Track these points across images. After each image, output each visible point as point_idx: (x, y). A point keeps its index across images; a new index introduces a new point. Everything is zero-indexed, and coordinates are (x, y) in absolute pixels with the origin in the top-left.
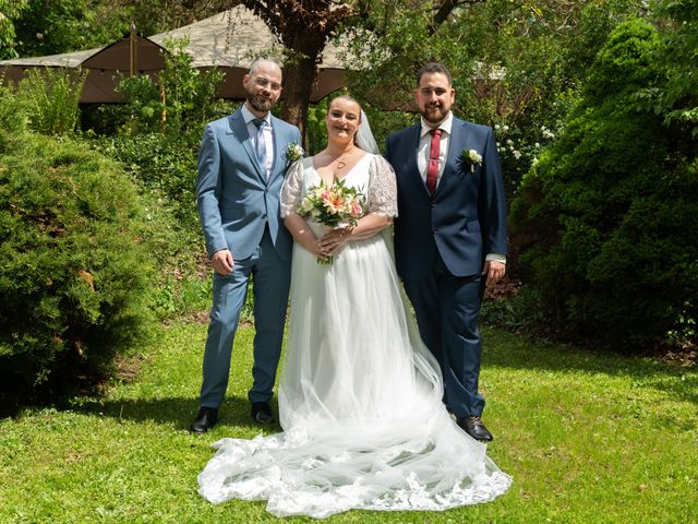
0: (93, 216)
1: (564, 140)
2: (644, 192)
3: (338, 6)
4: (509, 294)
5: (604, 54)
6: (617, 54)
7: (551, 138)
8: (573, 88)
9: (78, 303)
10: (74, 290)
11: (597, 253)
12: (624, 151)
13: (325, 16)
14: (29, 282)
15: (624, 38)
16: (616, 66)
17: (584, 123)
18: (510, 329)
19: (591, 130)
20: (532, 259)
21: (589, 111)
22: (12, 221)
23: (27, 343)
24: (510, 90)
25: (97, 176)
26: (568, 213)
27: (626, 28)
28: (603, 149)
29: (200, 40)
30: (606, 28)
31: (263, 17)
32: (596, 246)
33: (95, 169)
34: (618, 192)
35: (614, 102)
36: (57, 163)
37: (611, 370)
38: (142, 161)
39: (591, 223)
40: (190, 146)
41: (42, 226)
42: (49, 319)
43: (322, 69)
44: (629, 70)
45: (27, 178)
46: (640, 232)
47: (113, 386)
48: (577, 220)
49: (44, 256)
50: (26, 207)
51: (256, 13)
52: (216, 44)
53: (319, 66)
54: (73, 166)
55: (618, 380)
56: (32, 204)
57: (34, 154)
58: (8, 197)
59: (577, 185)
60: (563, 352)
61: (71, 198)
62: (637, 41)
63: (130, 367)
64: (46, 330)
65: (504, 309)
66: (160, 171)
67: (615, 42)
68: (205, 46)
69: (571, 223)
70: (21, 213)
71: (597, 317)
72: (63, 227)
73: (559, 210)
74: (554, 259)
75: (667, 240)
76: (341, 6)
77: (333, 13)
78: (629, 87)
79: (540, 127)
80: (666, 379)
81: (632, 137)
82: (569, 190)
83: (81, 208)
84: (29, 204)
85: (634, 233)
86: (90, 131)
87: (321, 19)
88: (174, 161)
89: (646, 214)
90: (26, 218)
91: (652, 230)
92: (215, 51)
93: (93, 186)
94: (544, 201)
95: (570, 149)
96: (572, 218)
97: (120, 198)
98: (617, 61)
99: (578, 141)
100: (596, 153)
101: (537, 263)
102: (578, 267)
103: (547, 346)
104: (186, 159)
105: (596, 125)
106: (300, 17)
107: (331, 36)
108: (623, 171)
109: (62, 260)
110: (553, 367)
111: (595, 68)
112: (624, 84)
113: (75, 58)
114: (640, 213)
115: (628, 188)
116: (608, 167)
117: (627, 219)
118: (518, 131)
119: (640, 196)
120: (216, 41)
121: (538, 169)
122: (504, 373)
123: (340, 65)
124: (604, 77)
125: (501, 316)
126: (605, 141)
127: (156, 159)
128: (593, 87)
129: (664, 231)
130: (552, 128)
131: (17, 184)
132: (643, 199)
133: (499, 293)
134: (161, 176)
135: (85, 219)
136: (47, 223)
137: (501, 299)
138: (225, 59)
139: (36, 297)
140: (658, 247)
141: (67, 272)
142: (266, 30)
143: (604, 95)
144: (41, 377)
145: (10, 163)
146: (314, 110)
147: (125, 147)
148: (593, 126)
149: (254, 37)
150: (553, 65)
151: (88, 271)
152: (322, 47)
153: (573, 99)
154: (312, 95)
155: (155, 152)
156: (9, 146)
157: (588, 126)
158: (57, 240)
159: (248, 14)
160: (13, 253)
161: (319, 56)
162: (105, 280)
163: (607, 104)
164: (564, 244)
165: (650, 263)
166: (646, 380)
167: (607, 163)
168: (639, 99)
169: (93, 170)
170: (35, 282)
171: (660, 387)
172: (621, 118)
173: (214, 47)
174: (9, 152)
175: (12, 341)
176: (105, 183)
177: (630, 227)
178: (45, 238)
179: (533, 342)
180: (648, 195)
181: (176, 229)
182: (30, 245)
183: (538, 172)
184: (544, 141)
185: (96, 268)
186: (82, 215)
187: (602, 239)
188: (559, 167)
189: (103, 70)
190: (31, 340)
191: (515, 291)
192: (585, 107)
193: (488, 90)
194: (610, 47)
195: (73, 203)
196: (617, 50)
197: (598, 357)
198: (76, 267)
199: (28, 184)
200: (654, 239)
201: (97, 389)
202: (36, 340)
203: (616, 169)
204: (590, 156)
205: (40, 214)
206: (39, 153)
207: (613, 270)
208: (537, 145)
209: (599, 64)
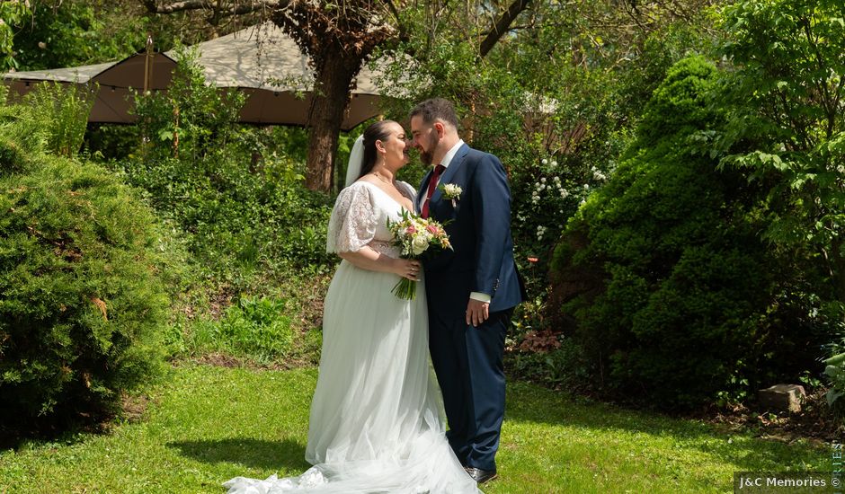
0: (110, 242)
1: (614, 182)
2: (697, 241)
3: (375, 28)
4: (550, 347)
5: (660, 92)
6: (673, 93)
7: (602, 180)
8: (629, 127)
9: (90, 331)
10: (87, 318)
11: (645, 304)
12: (677, 197)
13: (362, 38)
14: (42, 307)
15: (682, 76)
16: (672, 105)
17: (635, 165)
18: (549, 385)
19: (642, 172)
20: (575, 309)
21: (642, 152)
22: (29, 243)
23: (36, 371)
24: (561, 126)
25: (114, 201)
26: (615, 260)
27: (685, 65)
28: (654, 193)
29: (222, 57)
30: (668, 62)
31: (293, 36)
32: (643, 297)
33: (114, 193)
34: (669, 240)
35: (668, 143)
36: (75, 186)
37: (654, 430)
38: (154, 188)
39: (638, 272)
40: (207, 174)
41: (57, 250)
42: (59, 347)
43: (356, 95)
44: (686, 111)
45: (46, 200)
46: (690, 284)
47: (118, 424)
48: (624, 268)
49: (59, 280)
50: (43, 230)
51: (286, 31)
52: (240, 63)
53: (353, 91)
54: (92, 190)
55: (660, 440)
56: (49, 227)
57: (52, 176)
58: (25, 219)
59: (626, 231)
60: (605, 411)
61: (89, 222)
62: (695, 79)
63: (135, 407)
64: (56, 358)
65: (544, 364)
66: (174, 199)
67: (672, 80)
68: (228, 65)
69: (617, 271)
70: (37, 235)
71: (642, 374)
72: (79, 252)
73: (605, 257)
74: (599, 310)
75: (720, 293)
76: (380, 28)
77: (370, 34)
78: (686, 129)
79: (591, 167)
80: (711, 442)
81: (685, 182)
82: (618, 236)
83: (98, 233)
84: (46, 227)
85: (684, 285)
86: (97, 153)
87: (357, 41)
88: (190, 189)
89: (698, 264)
90: (43, 241)
91: (703, 281)
92: (239, 70)
93: (112, 211)
94: (590, 247)
95: (620, 192)
96: (618, 266)
97: (137, 225)
98: (673, 100)
99: (628, 184)
100: (647, 197)
101: (580, 313)
102: (624, 319)
103: (588, 405)
104: (203, 188)
105: (649, 168)
106: (334, 38)
107: (367, 59)
108: (675, 218)
109: (77, 286)
110: (592, 424)
111: (650, 106)
112: (680, 125)
113: (84, 73)
114: (692, 264)
115: (680, 235)
116: (659, 213)
117: (677, 269)
118: (567, 170)
119: (693, 245)
120: (239, 60)
121: (585, 213)
122: (537, 428)
123: (376, 91)
124: (659, 117)
125: (540, 370)
126: (657, 184)
127: (170, 187)
128: (647, 127)
129: (716, 283)
130: (604, 169)
131: (36, 206)
132: (695, 249)
133: (539, 346)
134: (174, 205)
135: (101, 245)
136: (63, 248)
137: (541, 352)
138: (249, 80)
139: (48, 323)
140: (710, 300)
141: (80, 299)
142: (296, 50)
143: (658, 136)
144: (45, 408)
145: (29, 184)
146: (346, 139)
147: (137, 172)
148: (645, 168)
149: (282, 57)
150: (608, 101)
151: (102, 299)
152: (357, 70)
153: (627, 138)
154: (344, 123)
155: (169, 179)
156: (28, 167)
157: (639, 169)
158: (73, 265)
159: (276, 32)
160: (28, 276)
161: (353, 80)
162: (118, 310)
163: (661, 145)
164: (609, 293)
165: (701, 318)
166: (690, 441)
167: (659, 209)
168: (695, 142)
169: (111, 195)
170: (49, 307)
171: (704, 448)
172: (674, 161)
173: (238, 65)
174: (28, 173)
175: (20, 368)
176: (124, 208)
177: (680, 278)
178: (61, 262)
179: (573, 400)
180: (701, 244)
181: (190, 263)
182: (44, 270)
183: (585, 215)
184: (594, 183)
185: (110, 297)
186: (100, 241)
187: (650, 290)
188: (608, 211)
189: (114, 87)
190: (40, 367)
191: (557, 344)
192: (638, 148)
193: (537, 124)
194: (667, 85)
195: (91, 227)
196: (675, 88)
197: (642, 417)
198: (91, 294)
199: (46, 206)
200: (705, 292)
201: (101, 427)
202: (45, 368)
203: (668, 215)
204: (640, 200)
205: (57, 238)
206: (57, 174)
207: (660, 324)
208: (586, 186)
209: (656, 102)
